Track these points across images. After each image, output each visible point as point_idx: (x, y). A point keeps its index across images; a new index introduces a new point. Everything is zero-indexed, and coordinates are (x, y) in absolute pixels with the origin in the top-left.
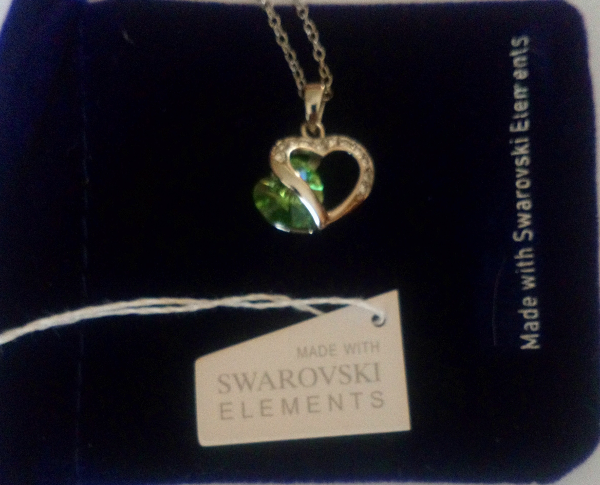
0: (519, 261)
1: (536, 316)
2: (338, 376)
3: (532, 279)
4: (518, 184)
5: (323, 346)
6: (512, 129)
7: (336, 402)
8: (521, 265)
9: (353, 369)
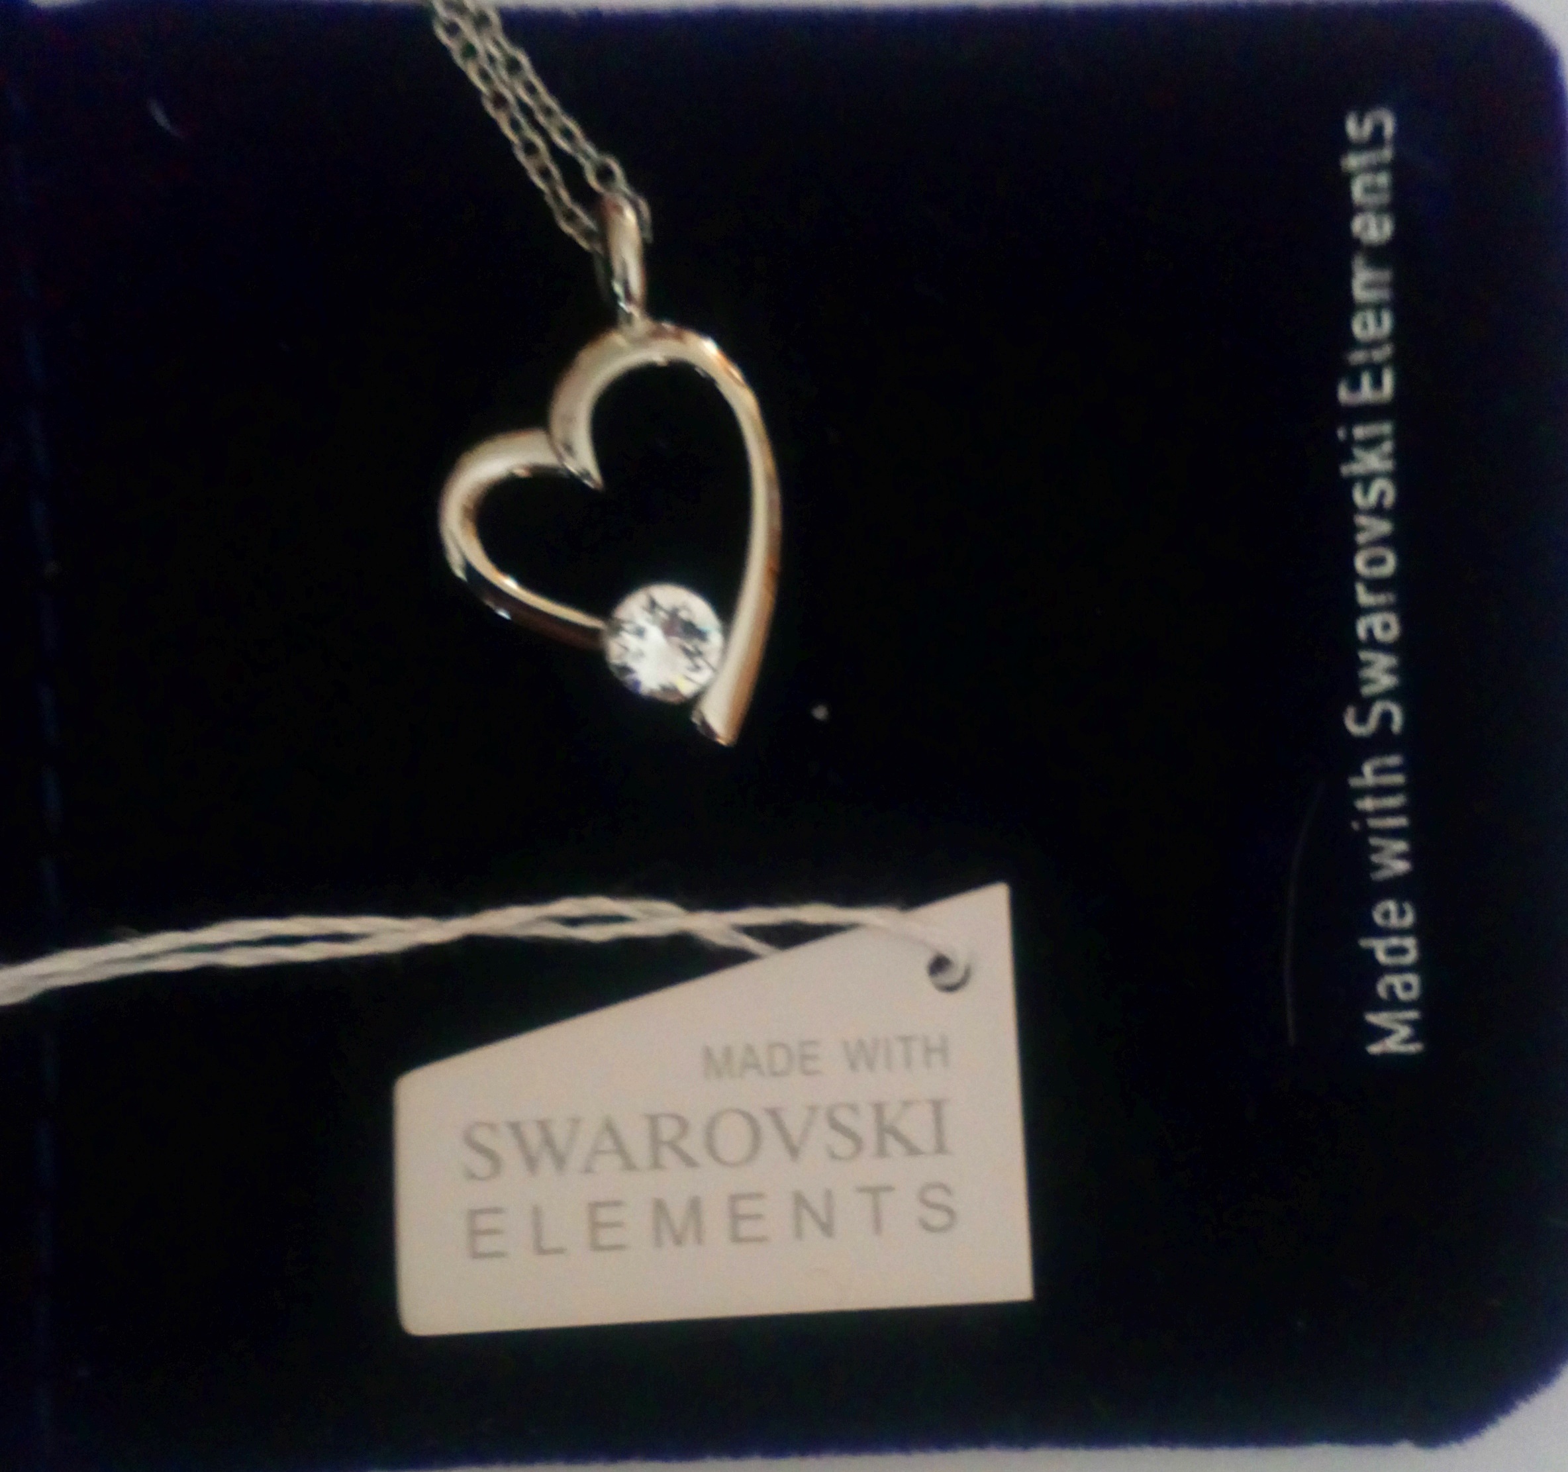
0: (1364, 792)
1: (1411, 957)
2: (822, 1134)
3: (1401, 846)
4: (1360, 563)
5: (783, 1045)
6: (1344, 394)
7: (814, 1214)
8: (1367, 804)
9: (868, 1115)
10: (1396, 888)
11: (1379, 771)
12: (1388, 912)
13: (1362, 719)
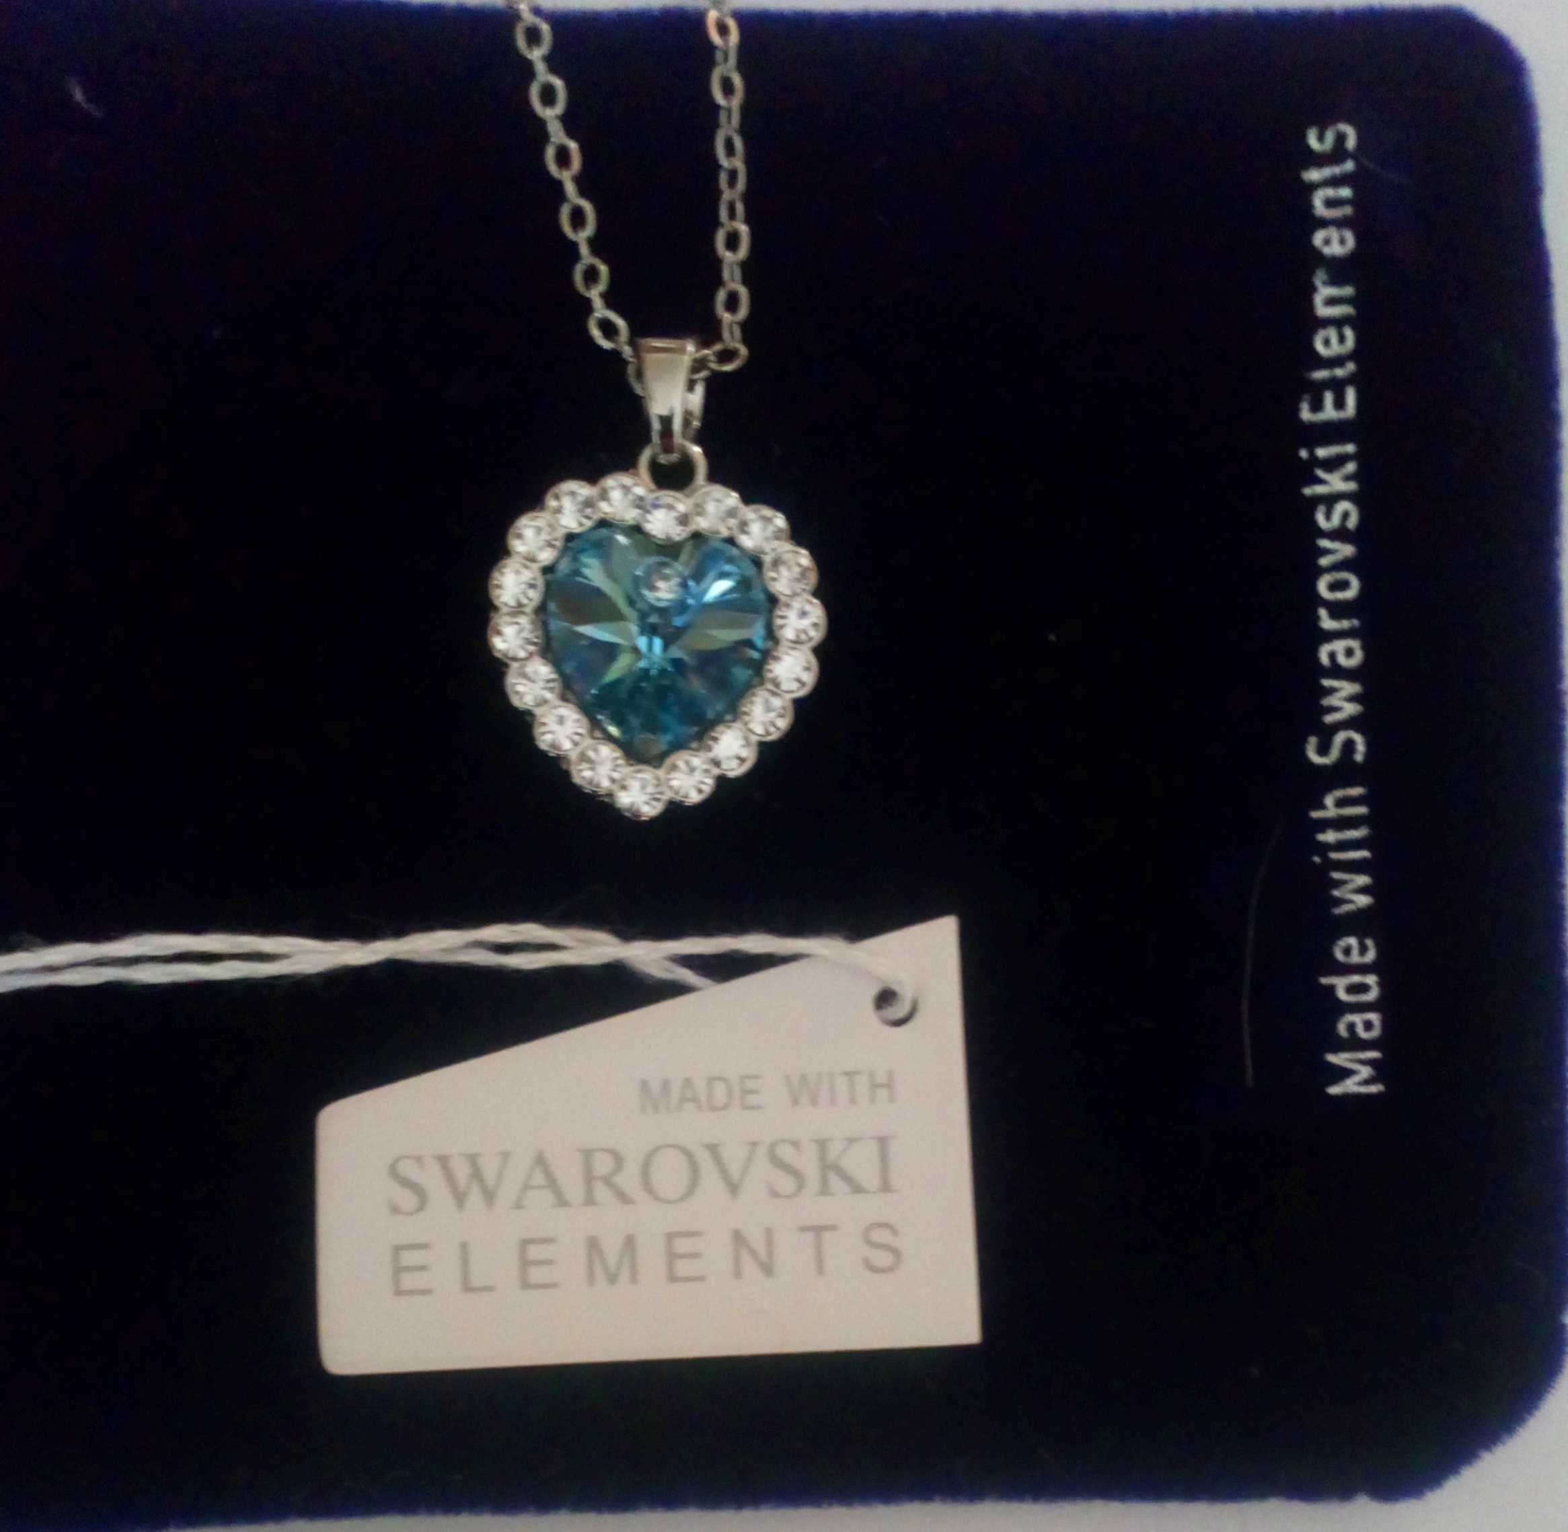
0: (1325, 824)
1: (1372, 995)
2: (762, 1169)
3: (1363, 880)
4: (1322, 587)
5: (721, 1079)
6: (1306, 414)
7: (753, 1254)
8: (1330, 837)
9: (810, 1150)
10: (1358, 923)
11: (1341, 803)
12: (1350, 948)
13: (1323, 750)
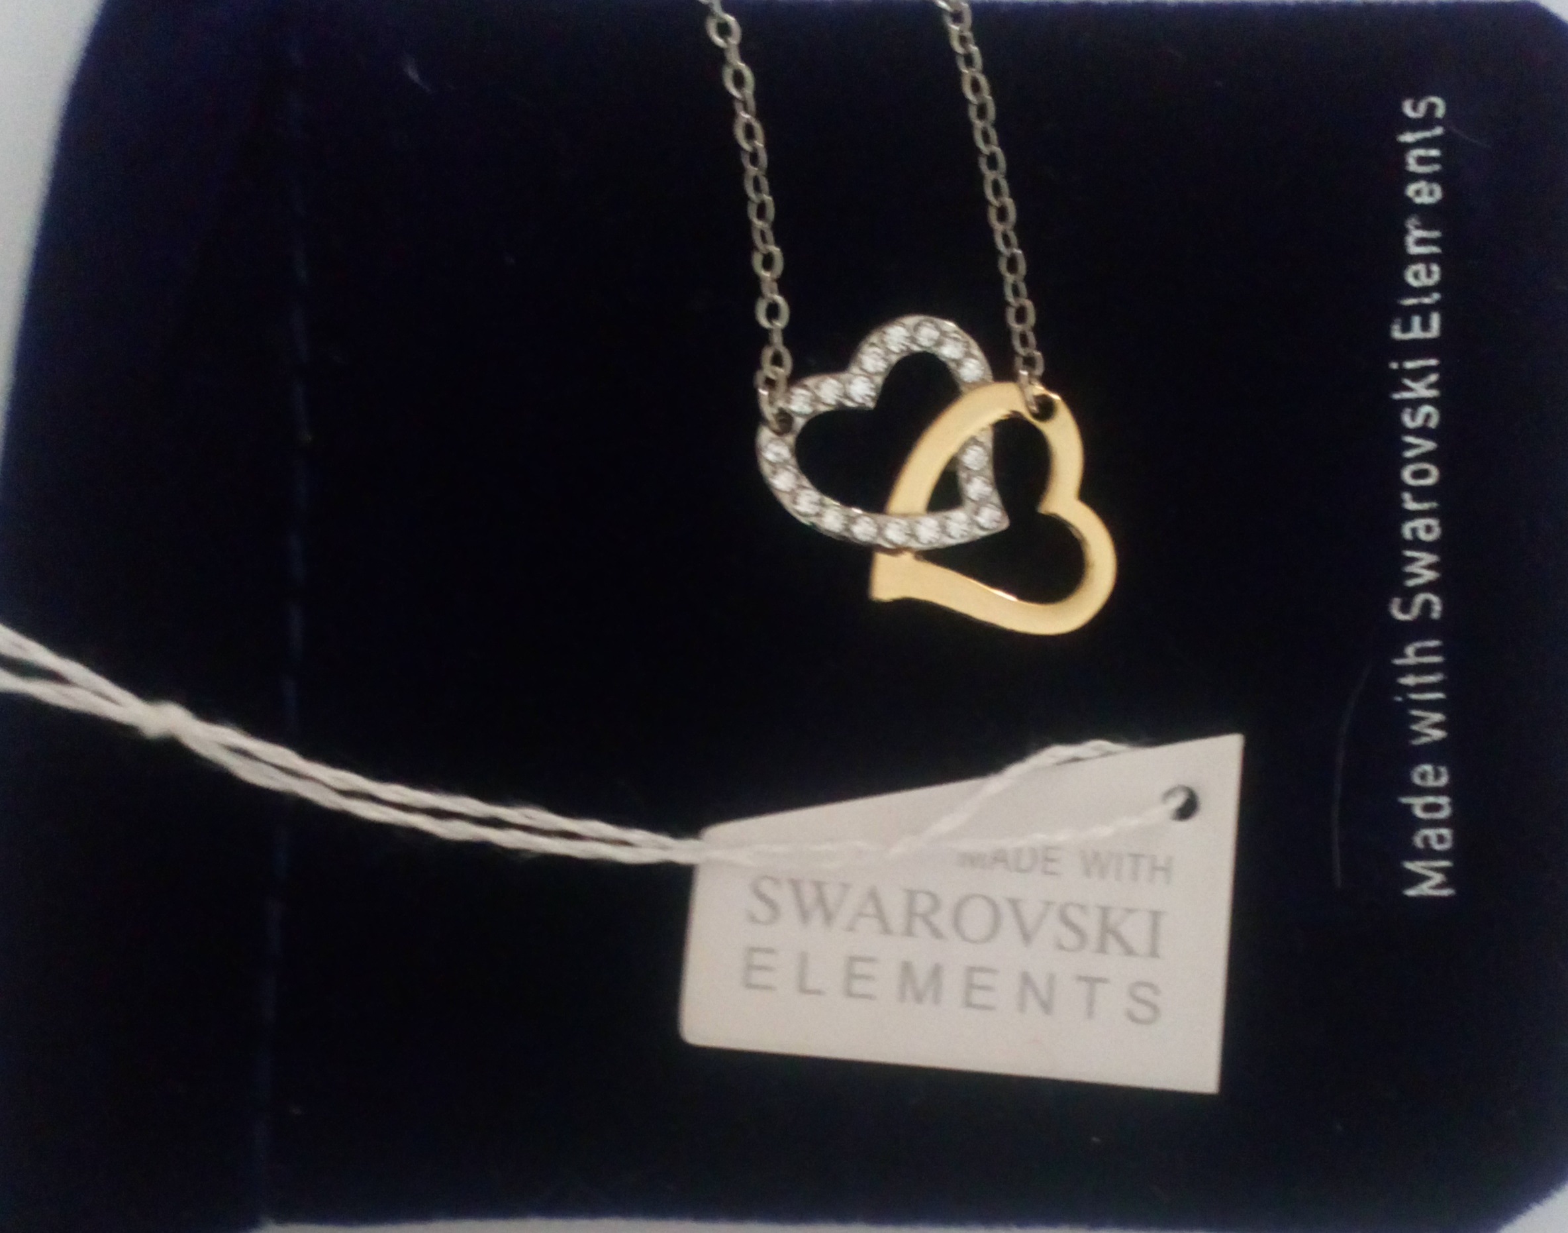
0: (1406, 671)
1: (1445, 814)
3: (1437, 717)
4: (1407, 475)
6: (1397, 334)
8: (1410, 680)
10: (1433, 753)
11: (1420, 652)
12: (1426, 774)
13: (1405, 608)
